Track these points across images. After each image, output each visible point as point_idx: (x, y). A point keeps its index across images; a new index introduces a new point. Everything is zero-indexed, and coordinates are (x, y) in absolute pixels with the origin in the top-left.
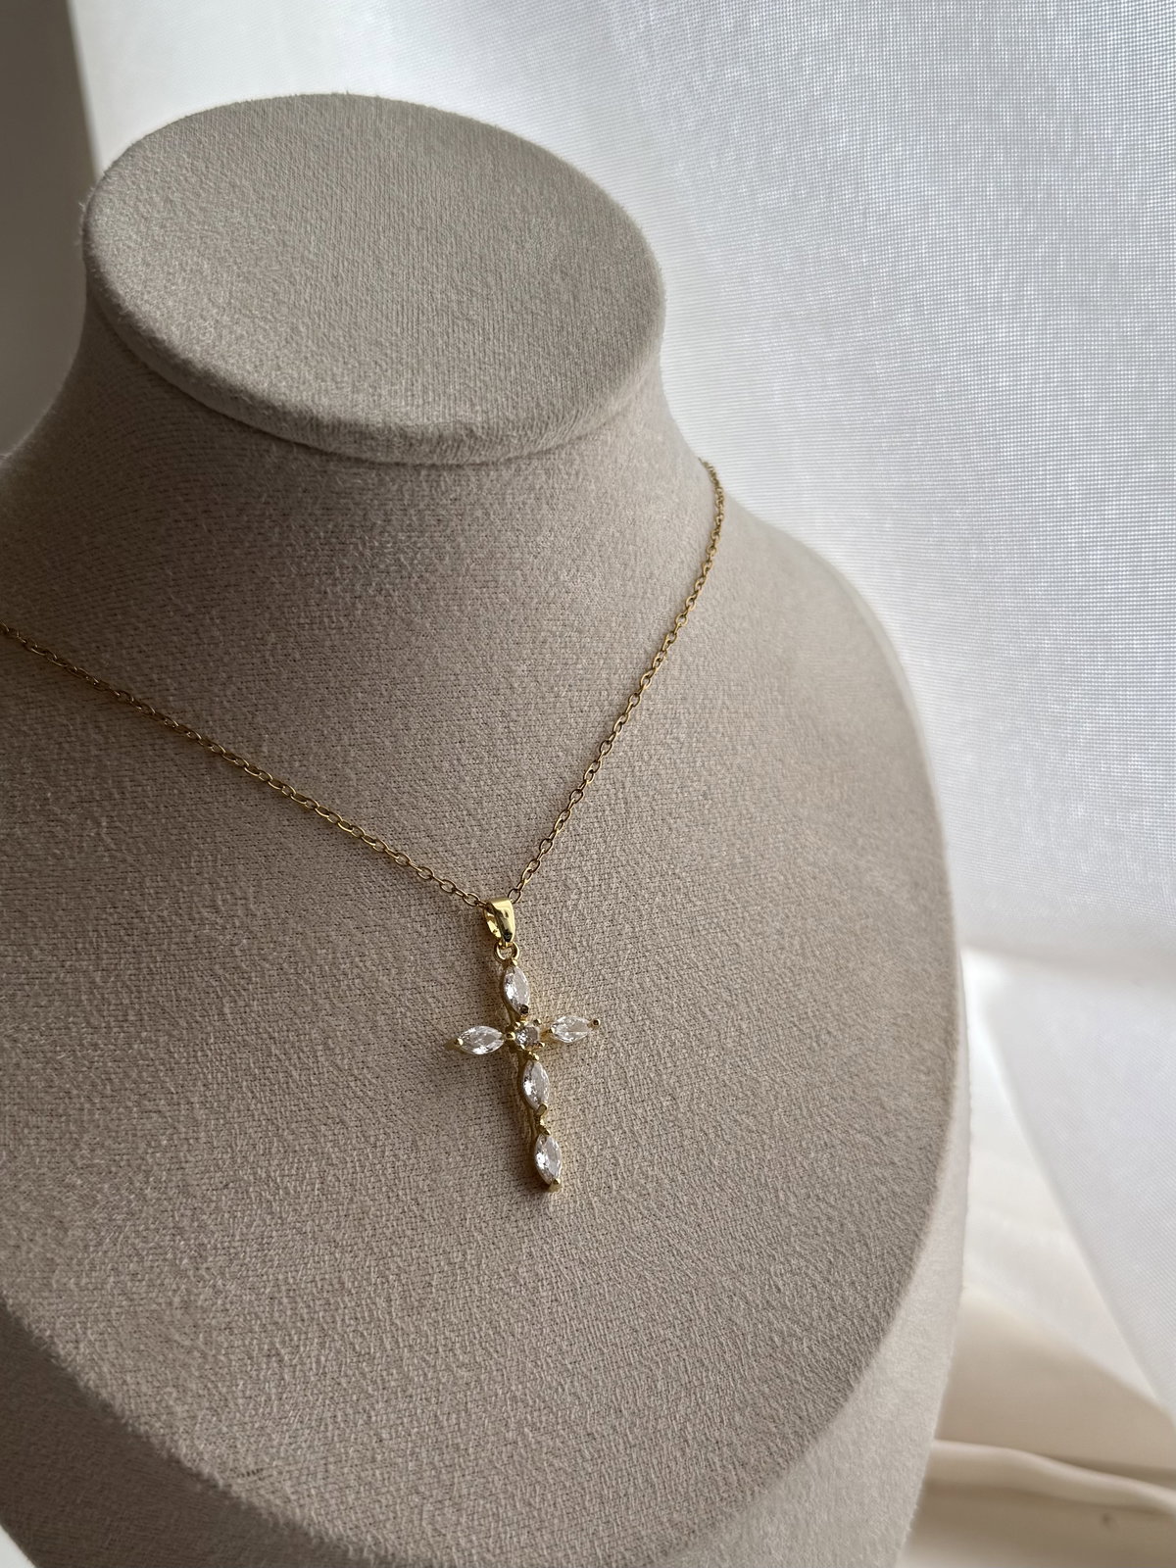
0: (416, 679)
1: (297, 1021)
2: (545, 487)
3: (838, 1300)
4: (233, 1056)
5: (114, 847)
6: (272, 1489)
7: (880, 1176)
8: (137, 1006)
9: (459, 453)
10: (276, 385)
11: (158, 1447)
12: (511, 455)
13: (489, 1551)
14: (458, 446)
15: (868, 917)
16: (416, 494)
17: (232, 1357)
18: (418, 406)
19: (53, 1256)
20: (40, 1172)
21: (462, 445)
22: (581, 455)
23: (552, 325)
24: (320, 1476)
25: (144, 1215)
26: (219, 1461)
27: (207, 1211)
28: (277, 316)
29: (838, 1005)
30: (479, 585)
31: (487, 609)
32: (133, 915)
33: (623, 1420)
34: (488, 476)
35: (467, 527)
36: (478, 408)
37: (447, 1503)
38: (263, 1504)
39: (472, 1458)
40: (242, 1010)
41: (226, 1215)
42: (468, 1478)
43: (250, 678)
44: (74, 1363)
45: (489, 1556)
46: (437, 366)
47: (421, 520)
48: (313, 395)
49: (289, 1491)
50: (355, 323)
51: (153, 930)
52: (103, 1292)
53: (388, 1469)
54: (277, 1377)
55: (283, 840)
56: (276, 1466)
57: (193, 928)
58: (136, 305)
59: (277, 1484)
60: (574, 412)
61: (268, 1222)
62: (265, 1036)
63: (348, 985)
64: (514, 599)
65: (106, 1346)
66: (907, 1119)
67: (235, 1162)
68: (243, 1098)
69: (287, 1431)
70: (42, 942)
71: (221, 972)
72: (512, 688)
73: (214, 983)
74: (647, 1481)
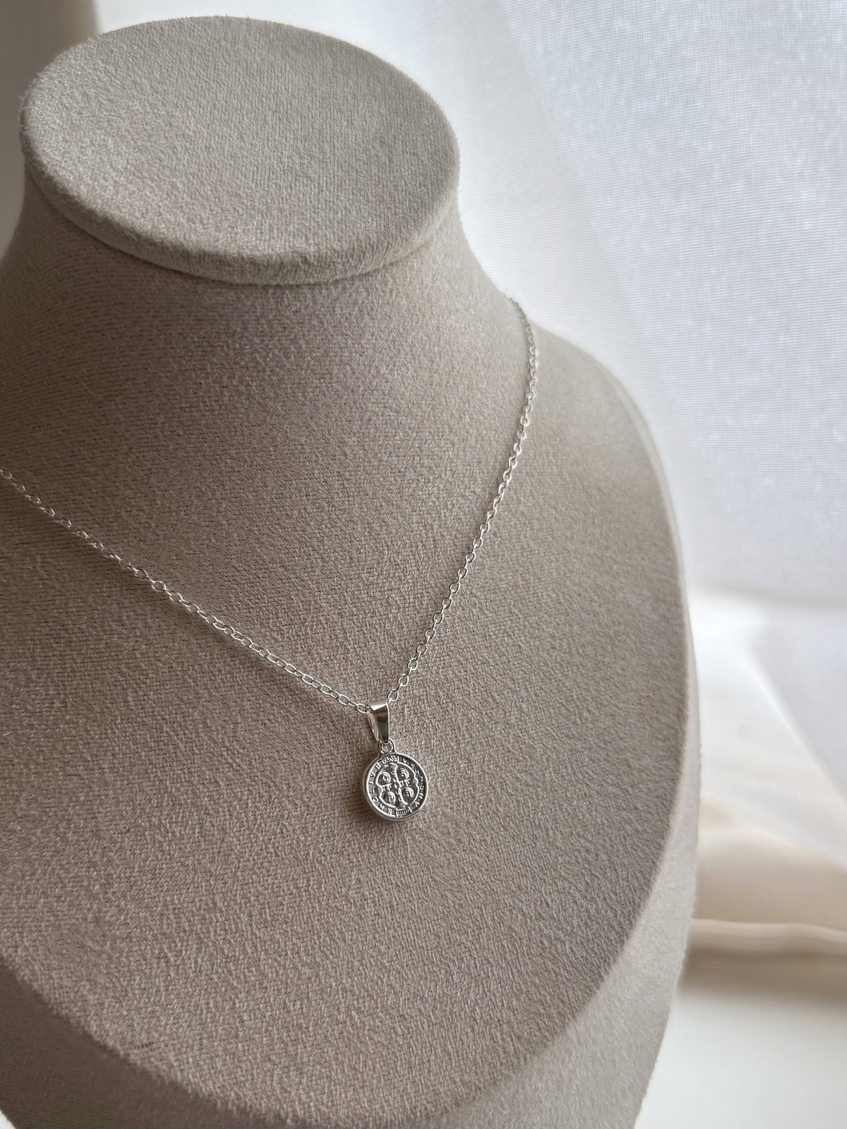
0: (272, 449)
1: (184, 707)
2: (366, 301)
3: (593, 912)
4: (134, 733)
5: (46, 577)
6: (160, 1058)
7: (626, 818)
8: (62, 696)
9: (297, 276)
10: (157, 228)
11: (75, 1025)
12: (338, 277)
13: (323, 1104)
14: (296, 271)
15: (620, 624)
16: (266, 308)
17: (131, 959)
18: (265, 241)
21: (298, 270)
22: (393, 277)
23: (371, 180)
24: (196, 1048)
25: (66, 853)
26: (120, 1036)
27: (114, 849)
28: (161, 176)
29: (596, 690)
30: (317, 376)
31: (324, 395)
32: (61, 628)
33: (427, 1005)
34: (321, 293)
35: (306, 333)
36: (311, 241)
37: (292, 1068)
38: (153, 1069)
39: (312, 1034)
41: (128, 853)
42: (309, 1049)
43: (146, 449)
44: (14, 963)
45: (323, 1108)
46: (281, 210)
47: (271, 326)
48: (185, 234)
49: (172, 1059)
50: (221, 181)
51: (74, 639)
52: (36, 910)
53: (248, 1043)
54: (165, 973)
55: (172, 570)
56: (164, 1041)
57: (105, 637)
58: (55, 171)
59: (163, 1054)
60: (386, 244)
61: (160, 857)
62: (159, 718)
63: (222, 679)
64: (346, 388)
65: (37, 950)
66: (647, 775)
67: (135, 813)
68: (142, 765)
69: (172, 1014)
71: (125, 670)
72: (345, 455)
73: (121, 679)
74: (445, 1050)
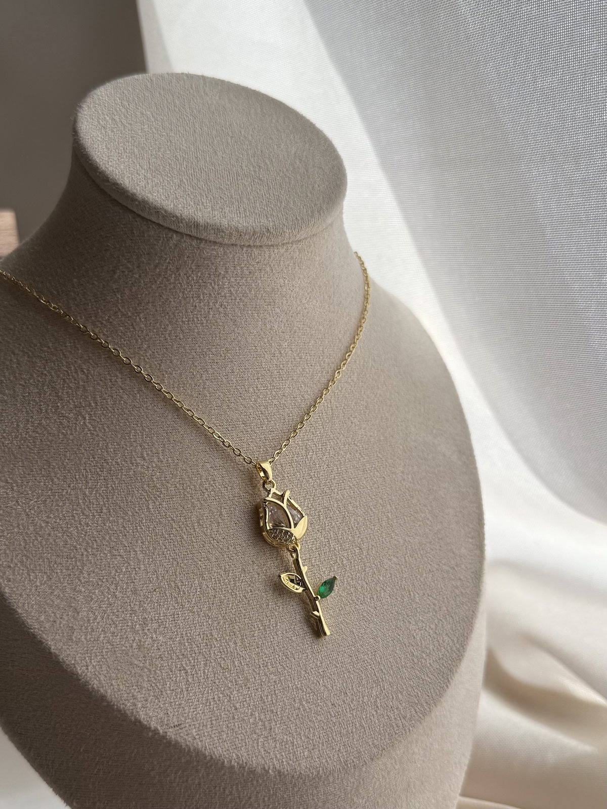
0: (237, 348)
1: (185, 512)
4: (155, 528)
5: (92, 429)
6: (186, 733)
8: (107, 505)
9: (262, 240)
10: (176, 206)
11: (129, 715)
12: (285, 242)
13: (290, 760)
15: (440, 466)
16: (240, 259)
17: (163, 671)
18: (243, 218)
19: (72, 625)
20: (63, 585)
22: (314, 243)
24: (209, 726)
25: (116, 605)
26: (160, 721)
27: (147, 602)
28: (172, 174)
30: (267, 304)
31: (270, 316)
32: (103, 462)
33: (348, 698)
34: (274, 251)
35: (262, 276)
36: (270, 219)
37: (269, 738)
38: (183, 741)
39: (280, 716)
40: (158, 507)
41: (156, 604)
42: (278, 725)
43: (159, 347)
44: (86, 677)
45: (291, 762)
46: (249, 200)
48: (194, 211)
49: (195, 734)
51: (113, 469)
52: (98, 642)
53: (241, 722)
54: (185, 680)
55: (175, 425)
56: (188, 723)
57: (133, 468)
58: (106, 167)
59: (189, 731)
60: (313, 223)
61: (176, 607)
62: (170, 519)
63: (208, 495)
64: (282, 311)
65: (101, 668)
67: (158, 579)
68: (161, 549)
70: (58, 475)
71: (147, 488)
72: (280, 353)
73: (144, 494)
74: (361, 725)
